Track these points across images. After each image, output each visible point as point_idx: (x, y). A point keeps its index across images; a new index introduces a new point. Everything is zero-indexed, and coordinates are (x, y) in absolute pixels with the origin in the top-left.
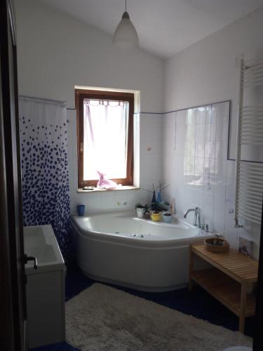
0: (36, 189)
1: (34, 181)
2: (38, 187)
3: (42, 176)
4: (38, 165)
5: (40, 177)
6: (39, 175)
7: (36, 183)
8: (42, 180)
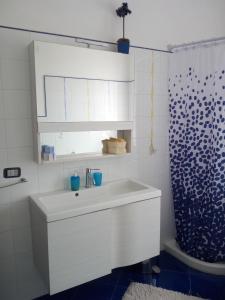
0: (198, 151)
1: (197, 142)
2: (200, 149)
3: (206, 136)
4: (201, 124)
5: (203, 138)
6: (202, 135)
7: (198, 144)
8: (205, 142)
